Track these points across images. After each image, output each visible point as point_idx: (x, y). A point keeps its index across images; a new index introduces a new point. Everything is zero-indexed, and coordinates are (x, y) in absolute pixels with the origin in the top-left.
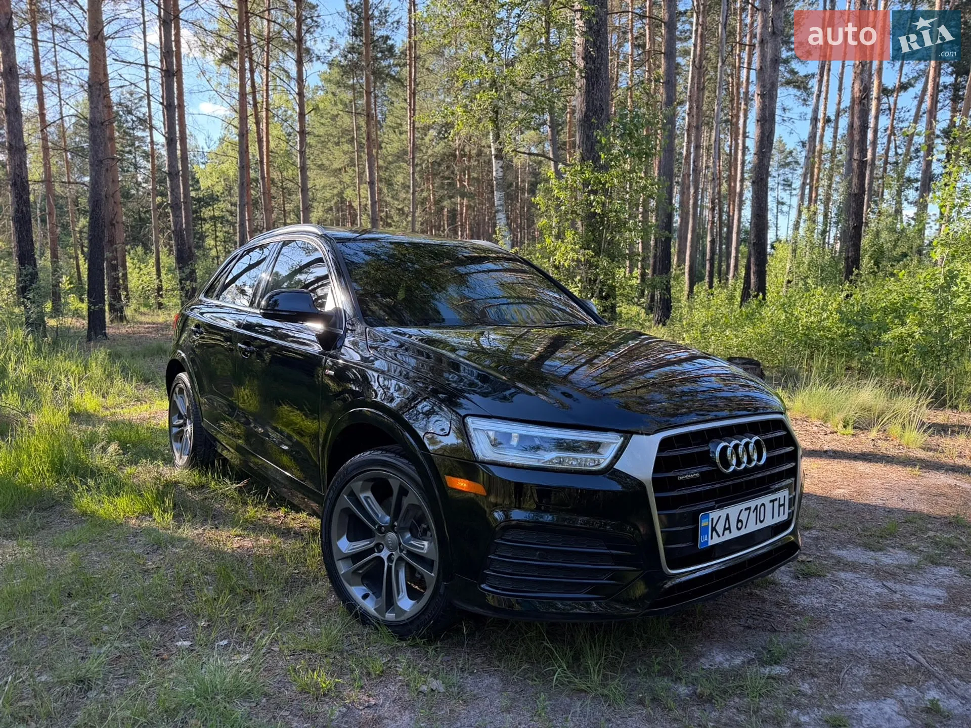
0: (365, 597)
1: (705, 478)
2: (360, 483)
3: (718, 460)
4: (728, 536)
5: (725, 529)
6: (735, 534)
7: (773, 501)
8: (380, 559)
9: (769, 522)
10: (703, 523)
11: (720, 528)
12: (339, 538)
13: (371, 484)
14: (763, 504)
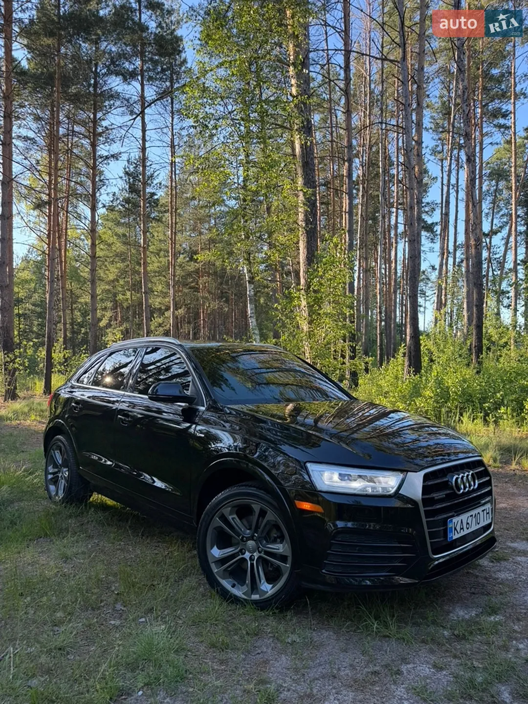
0: (233, 586)
1: (449, 497)
2: (230, 508)
3: (454, 484)
4: (462, 533)
5: (461, 529)
6: (466, 532)
7: (483, 511)
8: (244, 560)
9: (482, 524)
10: (450, 525)
11: (458, 528)
12: (212, 548)
13: (236, 509)
14: (479, 513)
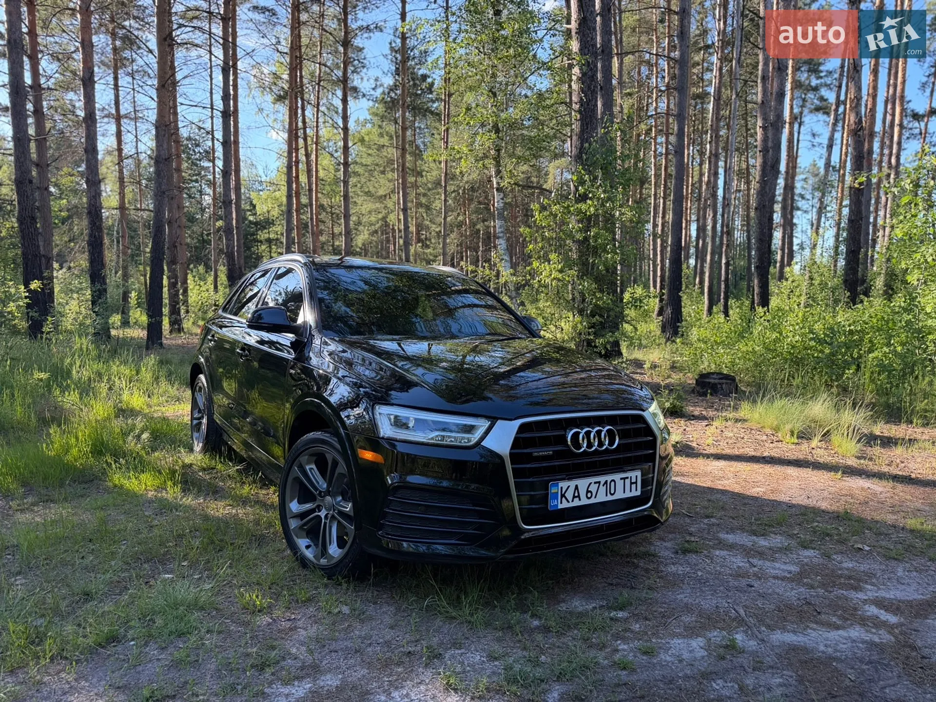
0: (308, 547)
1: (558, 455)
2: (307, 457)
3: (569, 443)
4: (577, 503)
5: (574, 497)
6: (584, 501)
7: (624, 479)
8: (319, 517)
9: (619, 495)
10: (554, 490)
11: (569, 495)
12: (291, 501)
13: (315, 458)
14: (614, 480)
